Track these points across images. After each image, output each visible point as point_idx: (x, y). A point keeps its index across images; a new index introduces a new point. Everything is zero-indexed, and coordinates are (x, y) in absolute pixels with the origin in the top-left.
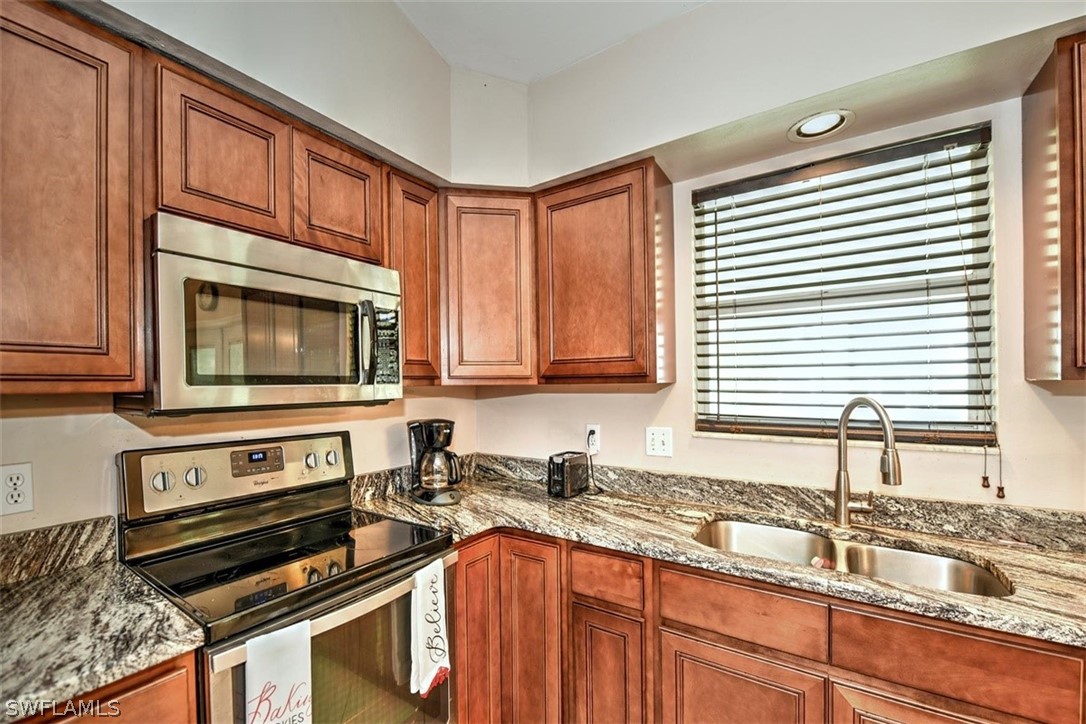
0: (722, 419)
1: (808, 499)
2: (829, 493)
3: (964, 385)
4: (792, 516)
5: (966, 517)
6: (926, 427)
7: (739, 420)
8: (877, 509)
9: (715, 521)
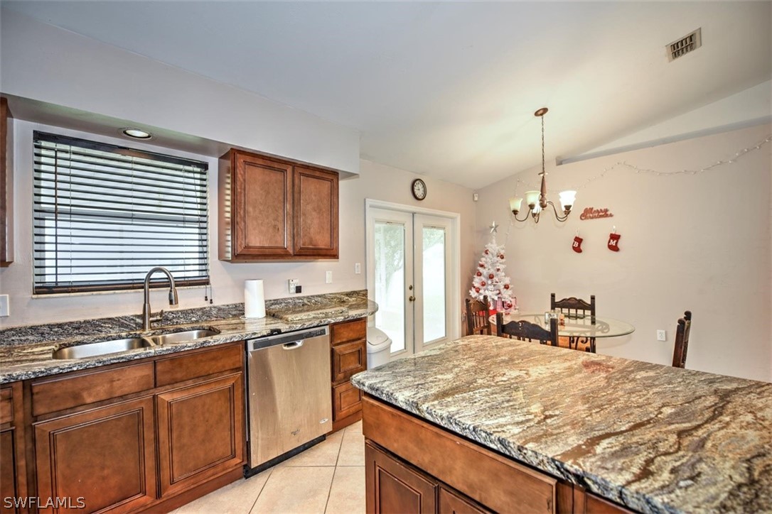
0: (59, 285)
1: (126, 322)
2: (138, 316)
3: (197, 261)
4: (116, 333)
5: (200, 313)
6: (183, 279)
7: (74, 284)
8: (163, 318)
9: (60, 349)
